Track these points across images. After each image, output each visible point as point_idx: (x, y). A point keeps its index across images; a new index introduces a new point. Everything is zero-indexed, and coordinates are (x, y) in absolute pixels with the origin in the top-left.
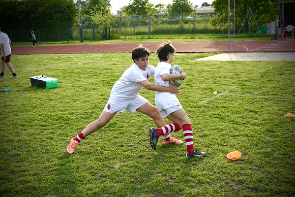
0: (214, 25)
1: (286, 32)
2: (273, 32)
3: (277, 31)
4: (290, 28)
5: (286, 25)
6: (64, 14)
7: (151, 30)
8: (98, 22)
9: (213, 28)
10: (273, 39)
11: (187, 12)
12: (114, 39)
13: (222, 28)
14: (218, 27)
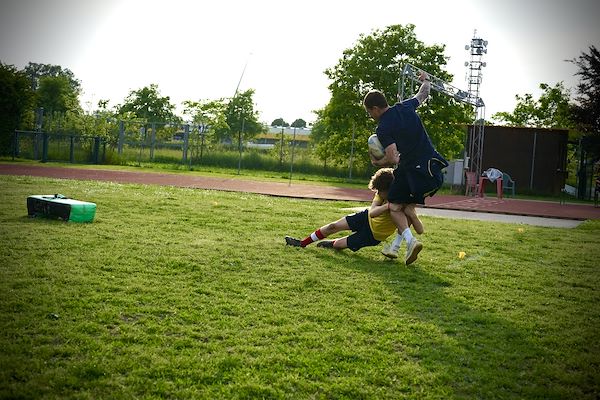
0: (324, 159)
1: (486, 182)
2: (458, 179)
3: (466, 178)
4: (493, 174)
5: (486, 168)
6: (6, 100)
7: (189, 156)
8: (81, 124)
9: (322, 164)
10: (458, 194)
11: (250, 133)
12: (112, 164)
13: (339, 165)
14: (331, 163)
